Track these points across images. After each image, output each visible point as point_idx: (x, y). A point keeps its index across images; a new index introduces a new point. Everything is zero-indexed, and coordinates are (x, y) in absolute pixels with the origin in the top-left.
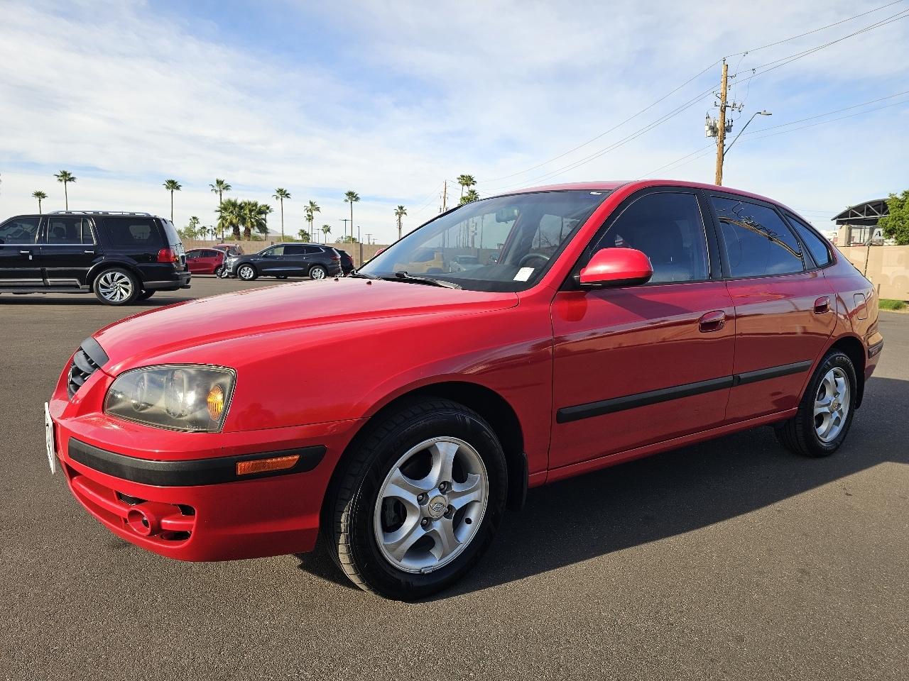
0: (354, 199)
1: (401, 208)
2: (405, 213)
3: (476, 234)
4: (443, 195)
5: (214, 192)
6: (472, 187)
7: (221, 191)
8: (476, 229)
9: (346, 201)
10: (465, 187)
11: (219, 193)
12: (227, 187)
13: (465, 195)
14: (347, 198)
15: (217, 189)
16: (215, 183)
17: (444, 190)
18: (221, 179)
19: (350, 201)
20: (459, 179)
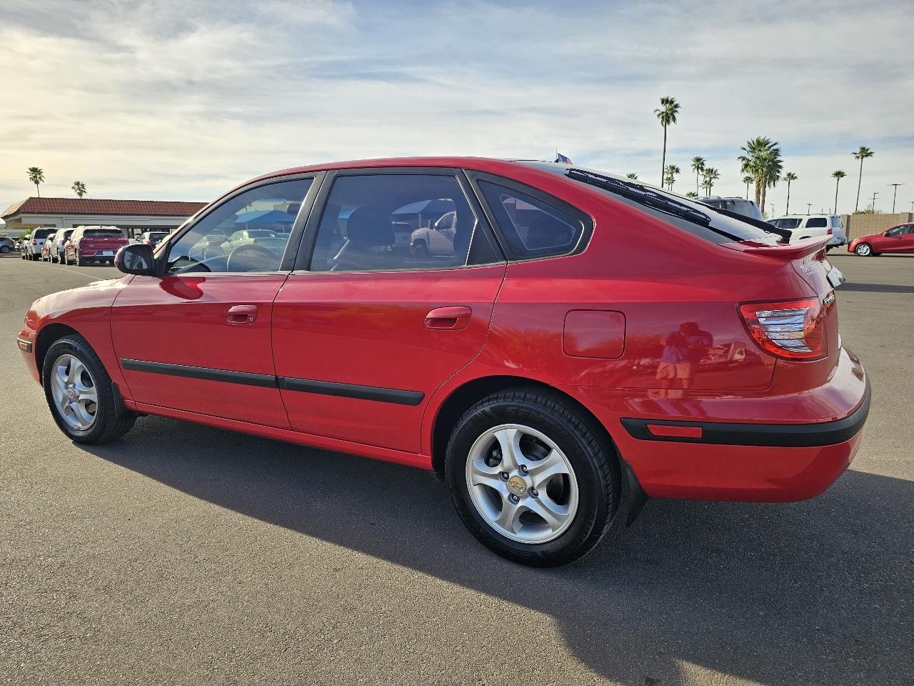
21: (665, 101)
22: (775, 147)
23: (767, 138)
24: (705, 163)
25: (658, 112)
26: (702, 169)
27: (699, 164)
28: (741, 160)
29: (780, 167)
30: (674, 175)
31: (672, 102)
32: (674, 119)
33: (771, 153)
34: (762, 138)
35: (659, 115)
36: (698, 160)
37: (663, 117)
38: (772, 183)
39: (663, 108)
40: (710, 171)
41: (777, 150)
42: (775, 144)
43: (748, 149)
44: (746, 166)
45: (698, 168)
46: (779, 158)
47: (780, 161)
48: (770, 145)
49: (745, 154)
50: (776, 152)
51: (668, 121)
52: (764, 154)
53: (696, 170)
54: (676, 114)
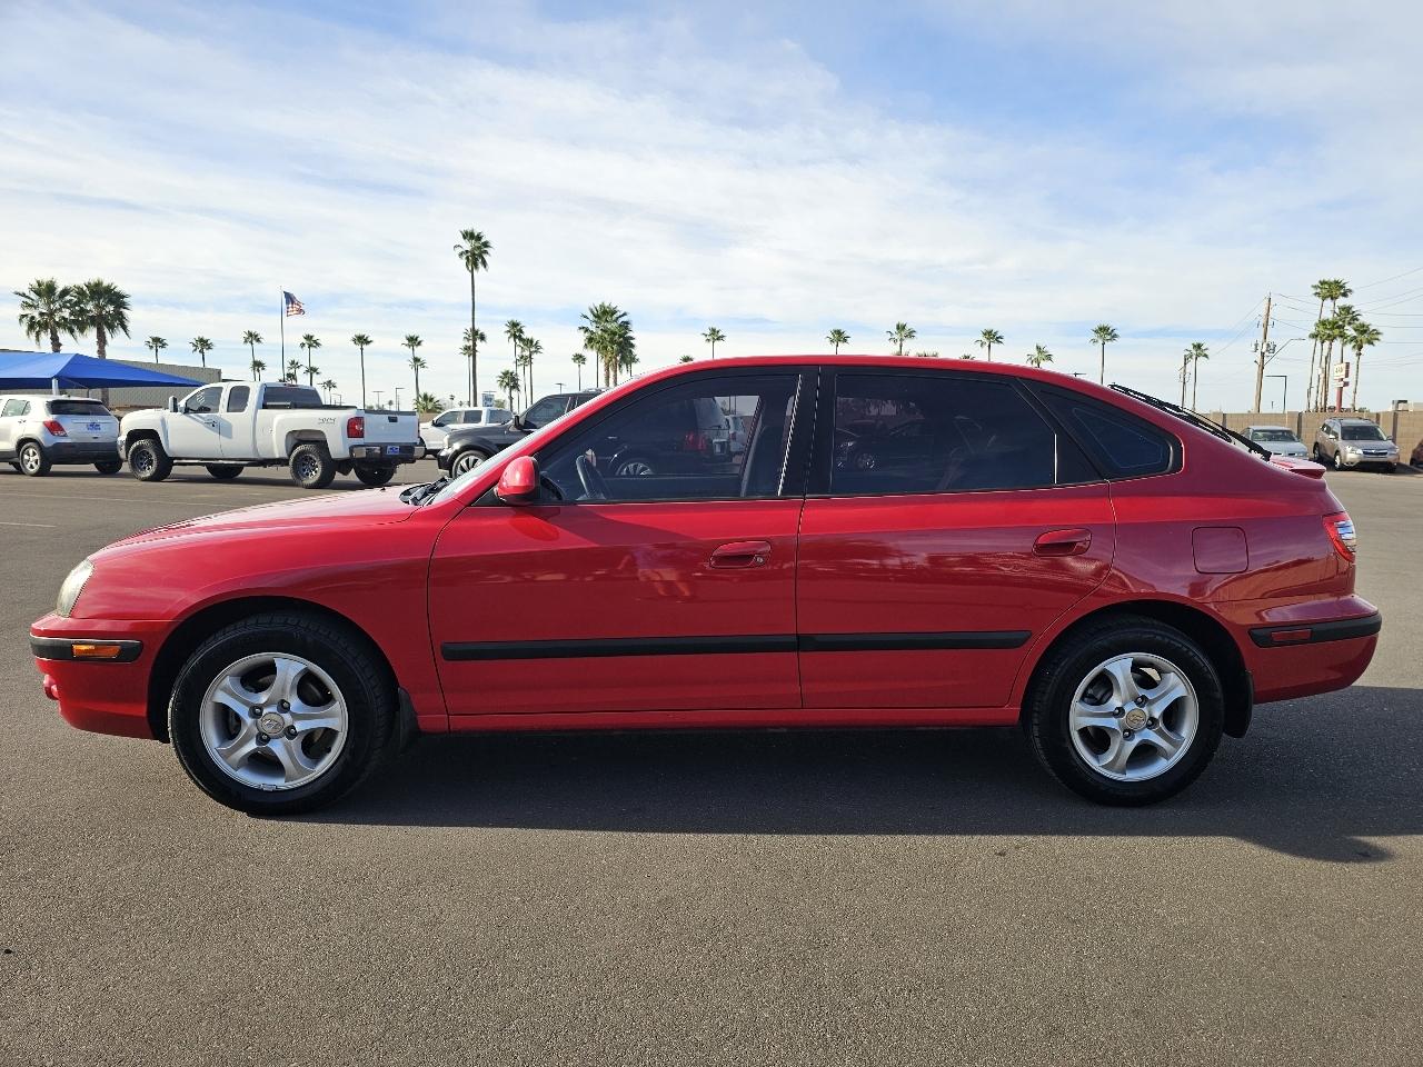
0: (1109, 337)
1: (1198, 347)
2: (1206, 356)
3: (1346, 384)
4: (1263, 321)
5: (892, 342)
6: (1341, 301)
7: (901, 340)
8: (1347, 376)
9: (1095, 341)
10: (1328, 302)
11: (899, 342)
12: (911, 334)
13: (1328, 315)
14: (1094, 336)
15: (896, 337)
16: (894, 330)
17: (1264, 313)
18: (903, 322)
19: (1101, 342)
20: (1315, 287)
21: (469, 235)
22: (624, 319)
23: (613, 306)
24: (524, 329)
25: (460, 250)
26: (521, 339)
27: (515, 331)
28: (582, 331)
29: (632, 346)
30: (478, 342)
31: (479, 238)
32: (484, 263)
33: (620, 326)
34: (606, 304)
35: (461, 254)
36: (514, 325)
37: (467, 258)
38: (624, 367)
39: (467, 246)
40: (529, 342)
41: (627, 323)
42: (624, 314)
43: (591, 317)
44: (590, 340)
45: (515, 337)
46: (630, 334)
47: (632, 338)
48: (618, 314)
49: (587, 324)
50: (625, 325)
51: (475, 265)
52: (612, 326)
53: (512, 339)
54: (486, 257)
